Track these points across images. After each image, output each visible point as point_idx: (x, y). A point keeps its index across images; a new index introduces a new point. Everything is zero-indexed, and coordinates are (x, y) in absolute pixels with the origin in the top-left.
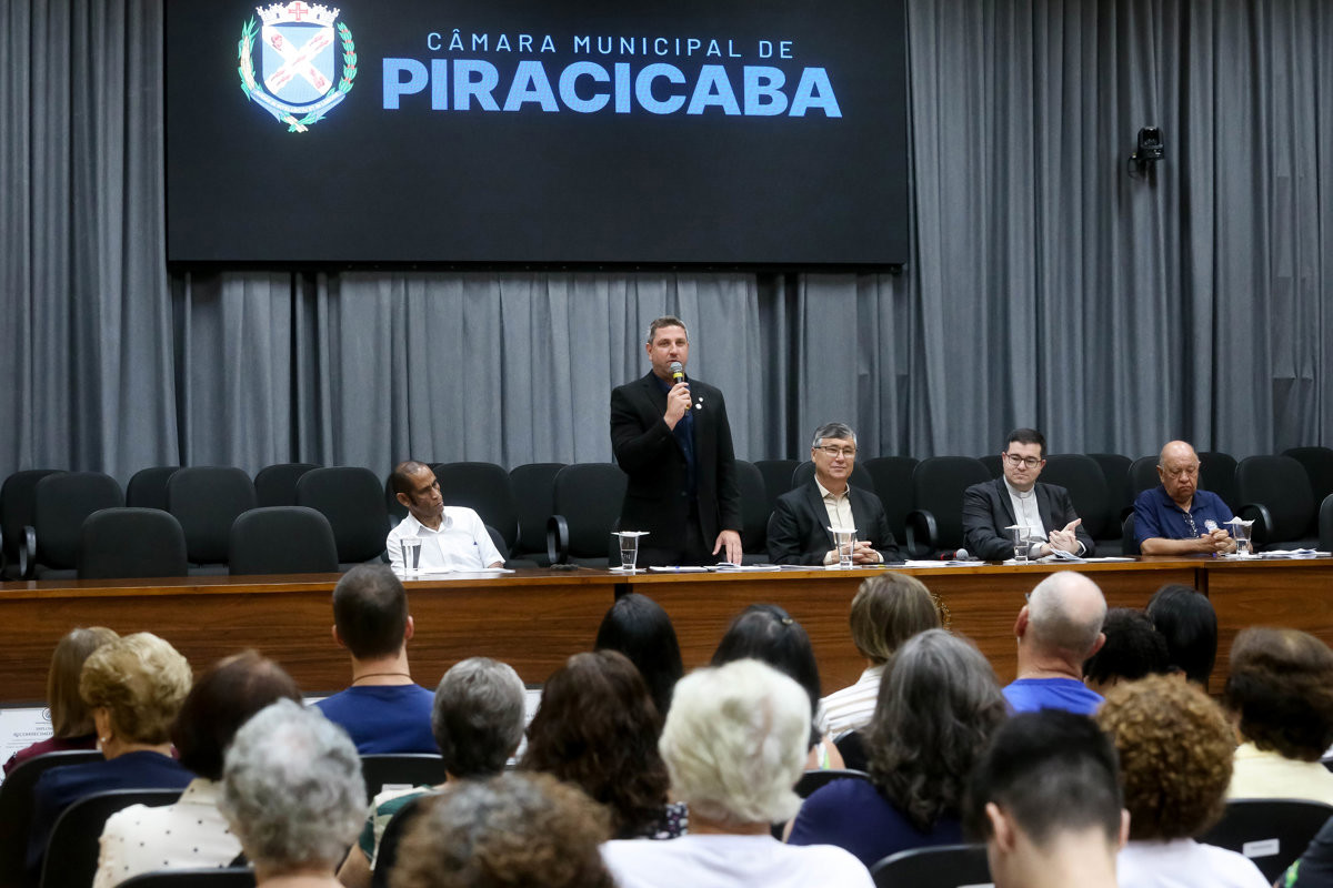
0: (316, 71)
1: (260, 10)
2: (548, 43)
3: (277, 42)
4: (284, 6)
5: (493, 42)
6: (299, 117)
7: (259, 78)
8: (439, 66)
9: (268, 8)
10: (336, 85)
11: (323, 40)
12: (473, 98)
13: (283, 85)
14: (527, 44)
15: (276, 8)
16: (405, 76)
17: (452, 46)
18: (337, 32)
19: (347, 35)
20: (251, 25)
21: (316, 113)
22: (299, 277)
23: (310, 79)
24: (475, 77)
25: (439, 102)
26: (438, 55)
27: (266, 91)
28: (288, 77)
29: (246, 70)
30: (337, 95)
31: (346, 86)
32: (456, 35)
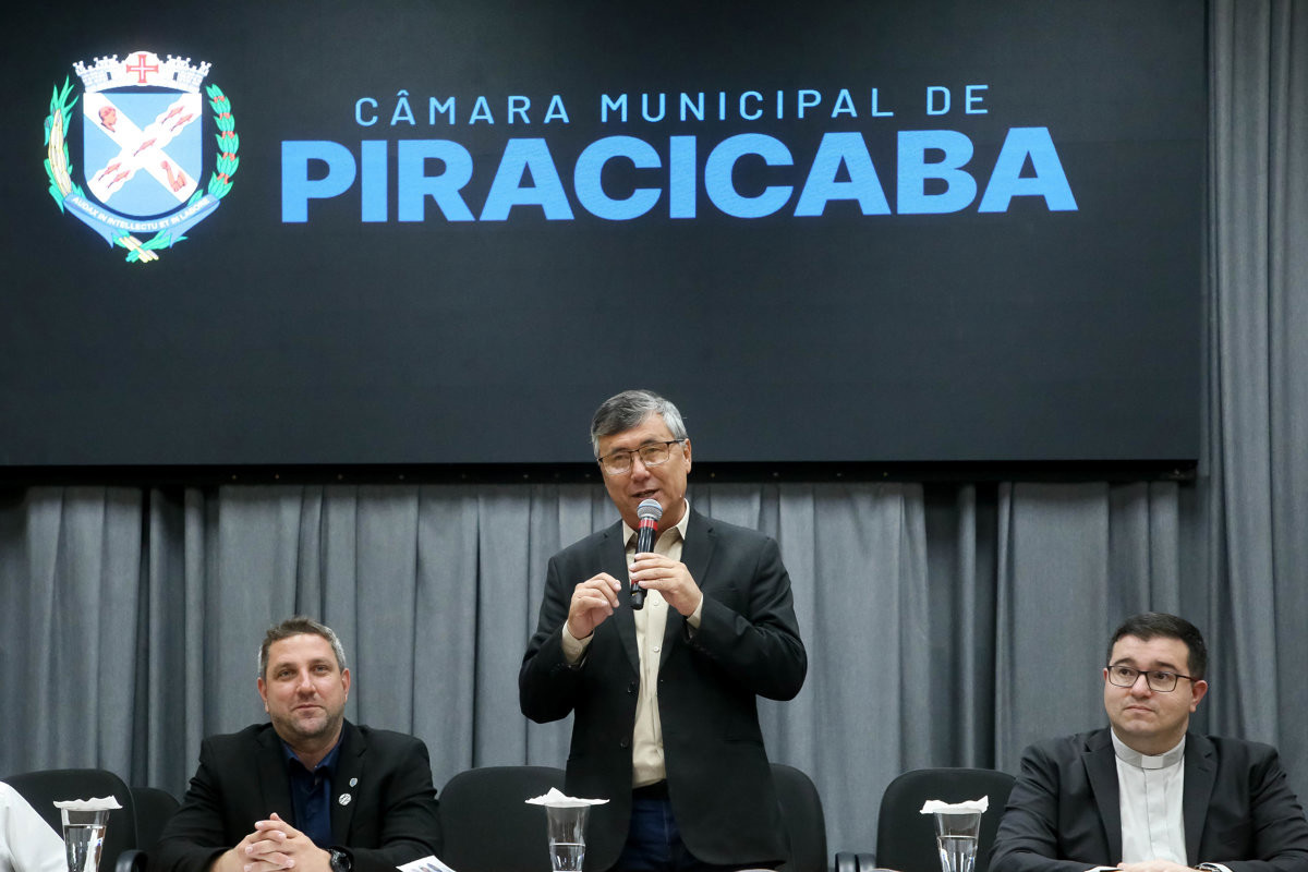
0: (172, 163)
1: (79, 68)
2: (557, 109)
3: (108, 119)
4: (120, 59)
5: (464, 110)
6: (144, 237)
7: (78, 177)
8: (374, 151)
9: (94, 65)
10: (203, 185)
11: (184, 114)
12: (430, 203)
13: (118, 186)
14: (522, 111)
15: (107, 64)
16: (318, 170)
17: (396, 118)
18: (206, 99)
19: (222, 106)
20: (66, 91)
21: (171, 232)
22: (155, 496)
23: (162, 177)
24: (434, 167)
25: (373, 210)
26: (373, 134)
27: (90, 197)
28: (126, 175)
29: (57, 164)
30: (205, 201)
31: (220, 188)
32: (403, 101)
